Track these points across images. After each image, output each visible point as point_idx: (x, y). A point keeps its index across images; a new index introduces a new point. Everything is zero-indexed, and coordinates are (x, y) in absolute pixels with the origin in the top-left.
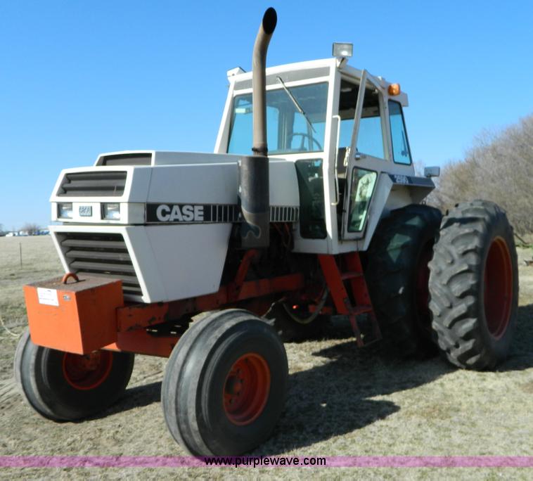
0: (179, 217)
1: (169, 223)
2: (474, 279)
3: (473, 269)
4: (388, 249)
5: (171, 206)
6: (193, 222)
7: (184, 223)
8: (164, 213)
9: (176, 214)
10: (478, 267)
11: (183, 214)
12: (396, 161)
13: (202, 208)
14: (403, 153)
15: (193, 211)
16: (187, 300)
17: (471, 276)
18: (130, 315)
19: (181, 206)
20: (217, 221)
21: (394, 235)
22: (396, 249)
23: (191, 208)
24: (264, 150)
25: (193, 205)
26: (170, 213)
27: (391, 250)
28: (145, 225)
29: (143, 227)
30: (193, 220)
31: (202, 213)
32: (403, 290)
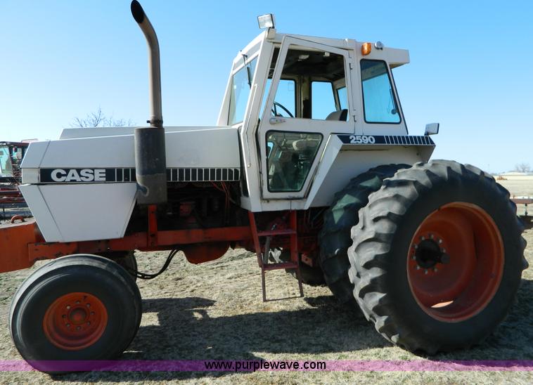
0: (77, 178)
1: (64, 183)
2: (383, 249)
3: (383, 238)
4: (333, 209)
5: (67, 170)
6: (93, 181)
7: (82, 182)
8: (59, 175)
9: (73, 176)
11: (80, 176)
12: (367, 120)
13: (104, 171)
15: (93, 174)
16: (99, 241)
17: (379, 245)
18: (37, 250)
19: (79, 170)
20: (123, 181)
22: (339, 210)
23: (91, 171)
24: (158, 121)
25: (93, 169)
26: (66, 175)
27: (336, 210)
28: (38, 184)
29: (36, 186)
30: (93, 180)
31: (104, 175)
32: (338, 252)
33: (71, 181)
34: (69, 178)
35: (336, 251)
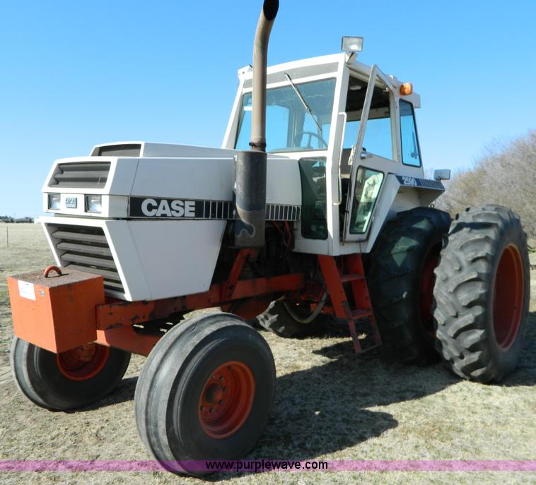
0: (167, 212)
1: (155, 218)
2: (484, 288)
3: (483, 278)
4: (392, 252)
5: (158, 200)
6: (183, 218)
7: (173, 218)
8: (150, 207)
9: (164, 209)
10: (488, 275)
11: (171, 209)
12: (404, 162)
13: (193, 203)
14: (413, 155)
15: (183, 207)
16: (176, 298)
17: (480, 284)
18: (111, 314)
19: (170, 201)
20: (210, 218)
21: (399, 238)
22: (400, 252)
23: (181, 204)
24: (262, 145)
25: (184, 201)
26: (157, 208)
27: (395, 253)
28: (128, 219)
29: (125, 221)
30: (183, 216)
31: (193, 209)
32: (406, 295)
33: (163, 215)
34: (159, 212)
35: (404, 296)
